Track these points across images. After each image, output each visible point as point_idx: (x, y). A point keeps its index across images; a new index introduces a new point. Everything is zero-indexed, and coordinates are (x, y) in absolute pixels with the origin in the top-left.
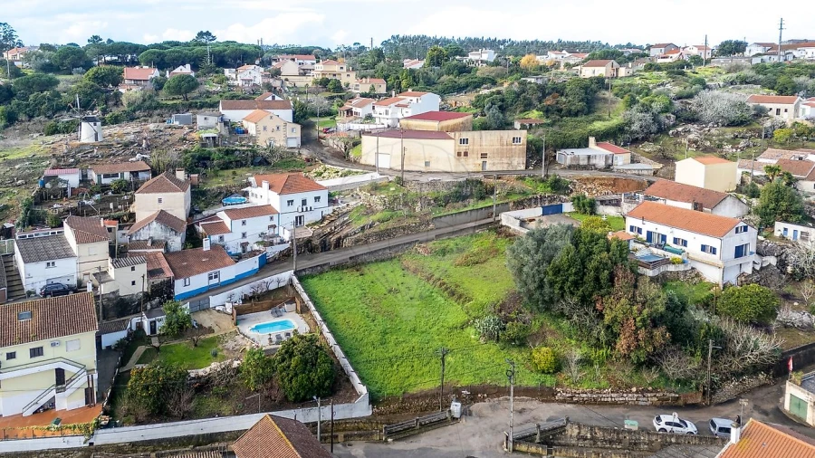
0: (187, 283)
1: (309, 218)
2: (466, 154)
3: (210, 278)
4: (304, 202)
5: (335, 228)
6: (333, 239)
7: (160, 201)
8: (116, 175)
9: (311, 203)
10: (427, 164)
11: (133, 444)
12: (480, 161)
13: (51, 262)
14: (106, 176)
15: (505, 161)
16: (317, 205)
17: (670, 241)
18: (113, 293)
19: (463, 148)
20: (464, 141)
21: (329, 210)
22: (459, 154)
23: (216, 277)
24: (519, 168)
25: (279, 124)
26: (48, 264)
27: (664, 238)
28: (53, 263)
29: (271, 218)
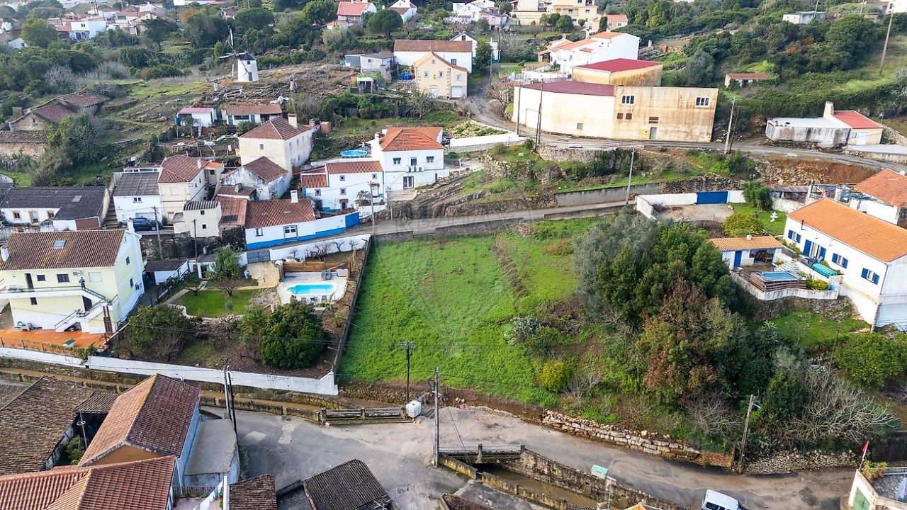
0: (260, 234)
1: (419, 180)
2: (629, 116)
3: (287, 231)
4: (414, 161)
5: (441, 194)
6: (435, 205)
7: (262, 146)
8: (247, 117)
9: (421, 162)
10: (580, 126)
11: (120, 375)
12: (648, 127)
13: (137, 197)
14: (237, 118)
15: (683, 128)
16: (430, 166)
17: (828, 258)
18: (184, 233)
19: (626, 108)
20: (631, 100)
21: (445, 173)
22: (620, 116)
23: (293, 231)
24: (701, 140)
25: (441, 70)
26: (135, 199)
27: (823, 252)
28: (139, 199)
29: (374, 176)
